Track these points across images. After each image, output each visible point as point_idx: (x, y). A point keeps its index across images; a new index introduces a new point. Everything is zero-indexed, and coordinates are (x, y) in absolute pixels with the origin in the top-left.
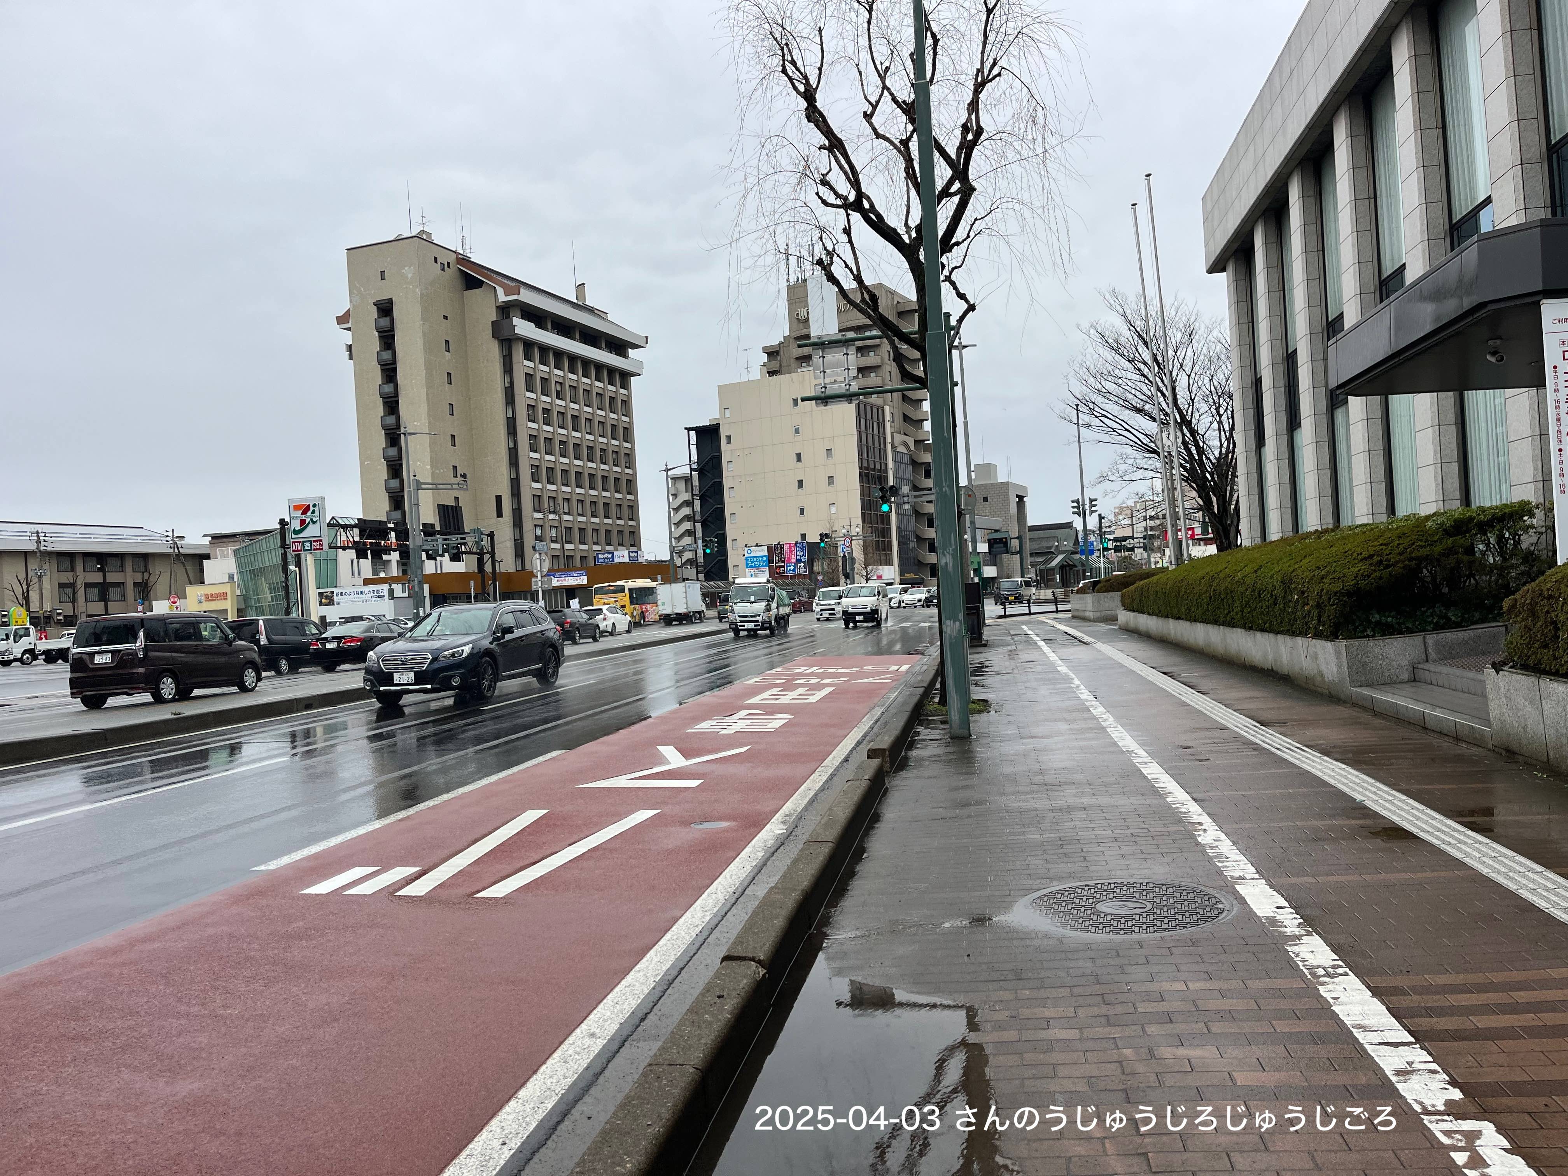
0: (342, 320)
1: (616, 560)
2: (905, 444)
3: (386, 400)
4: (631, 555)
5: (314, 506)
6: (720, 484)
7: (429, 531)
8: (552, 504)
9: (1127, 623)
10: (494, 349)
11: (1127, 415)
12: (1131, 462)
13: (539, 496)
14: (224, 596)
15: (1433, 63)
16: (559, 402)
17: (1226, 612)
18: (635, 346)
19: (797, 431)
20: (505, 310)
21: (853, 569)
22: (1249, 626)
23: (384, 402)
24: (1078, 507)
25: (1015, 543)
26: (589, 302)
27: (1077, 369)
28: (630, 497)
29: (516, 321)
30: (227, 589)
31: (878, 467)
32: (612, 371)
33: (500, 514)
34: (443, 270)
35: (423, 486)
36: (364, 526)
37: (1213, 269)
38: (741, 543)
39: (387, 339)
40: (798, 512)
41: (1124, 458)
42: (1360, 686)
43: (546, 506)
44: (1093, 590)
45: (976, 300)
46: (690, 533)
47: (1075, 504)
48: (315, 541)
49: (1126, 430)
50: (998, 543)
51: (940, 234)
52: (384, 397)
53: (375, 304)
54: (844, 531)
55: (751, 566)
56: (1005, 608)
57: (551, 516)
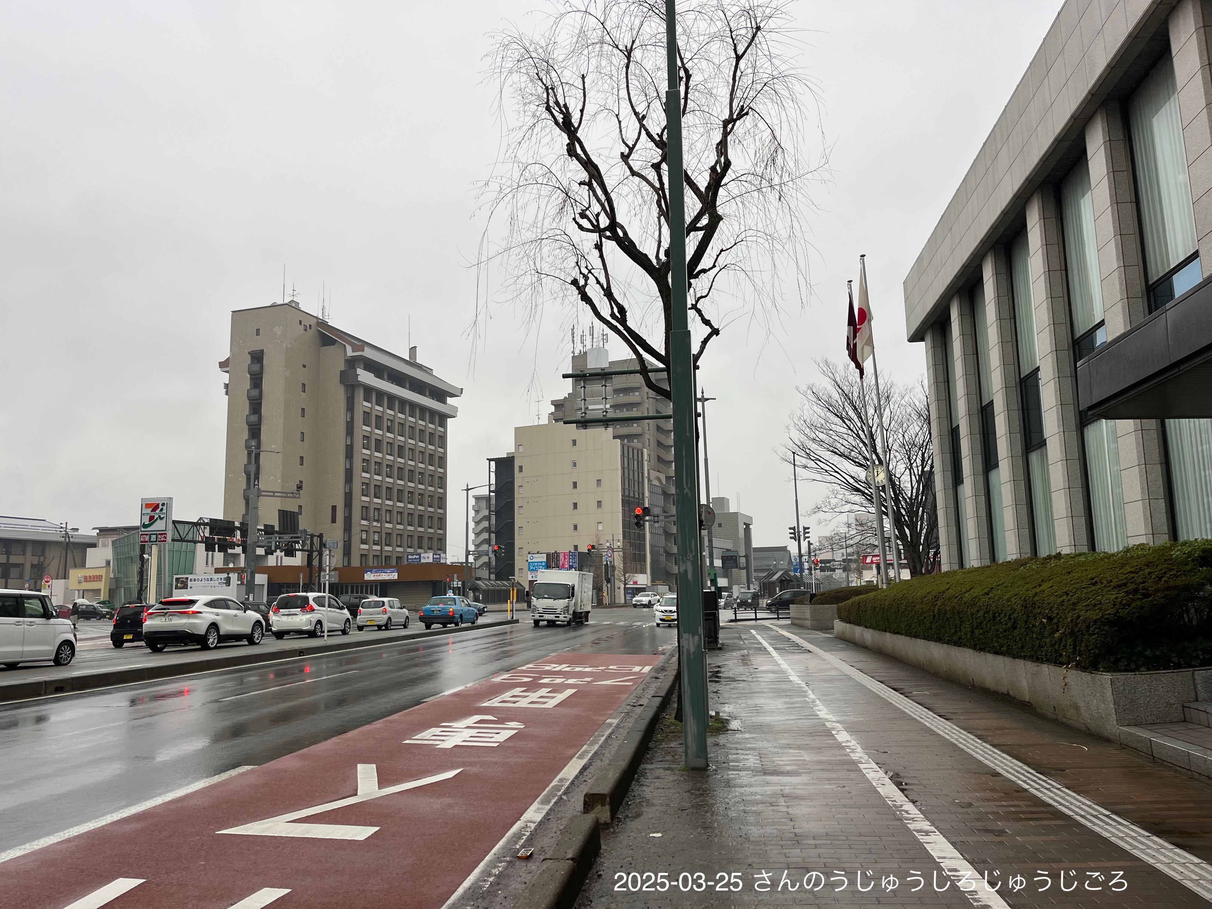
0: (223, 365)
1: (423, 561)
2: (659, 479)
3: (251, 427)
4: (435, 556)
5: (163, 504)
6: (512, 503)
7: (269, 530)
8: (376, 514)
9: (843, 633)
10: (340, 393)
11: (836, 459)
12: (841, 497)
13: (367, 507)
14: (99, 578)
15: (1125, 147)
16: (389, 435)
17: (953, 631)
18: (453, 395)
19: (575, 465)
20: (352, 363)
21: (613, 575)
22: (980, 646)
23: (249, 429)
24: (794, 533)
25: (743, 560)
26: (419, 361)
27: (796, 422)
28: (440, 511)
29: (359, 371)
30: (103, 572)
31: (637, 496)
32: (433, 413)
33: (334, 520)
34: (306, 330)
35: (263, 493)
36: (215, 525)
37: (912, 339)
38: (525, 551)
39: (257, 380)
40: (572, 527)
41: (835, 494)
42: (1128, 725)
43: (372, 515)
44: (810, 602)
45: (720, 325)
46: (488, 541)
47: (792, 531)
48: (160, 534)
49: (836, 472)
50: (729, 560)
51: (688, 258)
52: (249, 424)
53: (249, 353)
54: (608, 544)
55: (533, 570)
56: (735, 614)
57: (375, 524)
